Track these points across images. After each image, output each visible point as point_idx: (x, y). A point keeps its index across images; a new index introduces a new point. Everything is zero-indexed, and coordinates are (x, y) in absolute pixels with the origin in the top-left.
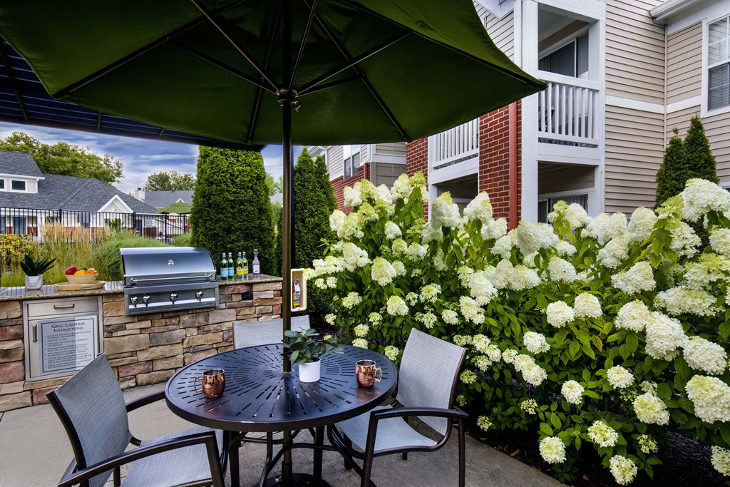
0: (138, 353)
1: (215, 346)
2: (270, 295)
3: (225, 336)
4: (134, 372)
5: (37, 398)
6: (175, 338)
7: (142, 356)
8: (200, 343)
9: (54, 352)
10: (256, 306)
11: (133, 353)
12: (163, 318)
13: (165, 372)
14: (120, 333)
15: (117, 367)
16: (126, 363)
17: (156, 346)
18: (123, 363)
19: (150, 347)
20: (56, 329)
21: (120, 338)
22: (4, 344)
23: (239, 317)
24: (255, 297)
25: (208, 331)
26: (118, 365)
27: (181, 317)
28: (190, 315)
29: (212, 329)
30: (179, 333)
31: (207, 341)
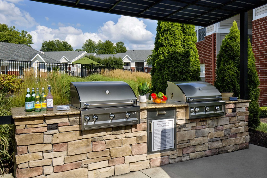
0: (190, 140)
1: (221, 138)
2: (244, 110)
3: (225, 133)
4: (189, 152)
5: (152, 164)
6: (205, 133)
7: (193, 143)
8: (215, 136)
9: (158, 138)
10: (237, 116)
11: (188, 141)
12: (201, 121)
13: (201, 152)
14: (184, 129)
15: (182, 148)
16: (186, 146)
17: (197, 137)
18: (185, 146)
19: (196, 138)
20: (159, 125)
21: (184, 132)
22: (140, 133)
23: (231, 122)
24: (237, 111)
25: (219, 130)
26: (183, 147)
27: (207, 121)
28: (211, 120)
29: (220, 128)
30: (207, 130)
31: (218, 136)
